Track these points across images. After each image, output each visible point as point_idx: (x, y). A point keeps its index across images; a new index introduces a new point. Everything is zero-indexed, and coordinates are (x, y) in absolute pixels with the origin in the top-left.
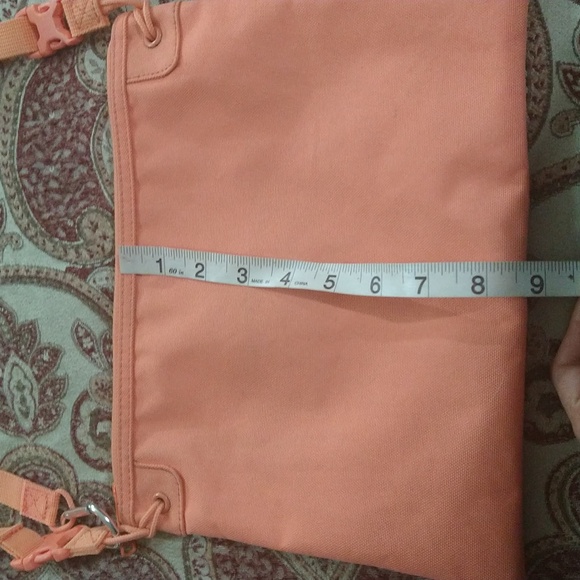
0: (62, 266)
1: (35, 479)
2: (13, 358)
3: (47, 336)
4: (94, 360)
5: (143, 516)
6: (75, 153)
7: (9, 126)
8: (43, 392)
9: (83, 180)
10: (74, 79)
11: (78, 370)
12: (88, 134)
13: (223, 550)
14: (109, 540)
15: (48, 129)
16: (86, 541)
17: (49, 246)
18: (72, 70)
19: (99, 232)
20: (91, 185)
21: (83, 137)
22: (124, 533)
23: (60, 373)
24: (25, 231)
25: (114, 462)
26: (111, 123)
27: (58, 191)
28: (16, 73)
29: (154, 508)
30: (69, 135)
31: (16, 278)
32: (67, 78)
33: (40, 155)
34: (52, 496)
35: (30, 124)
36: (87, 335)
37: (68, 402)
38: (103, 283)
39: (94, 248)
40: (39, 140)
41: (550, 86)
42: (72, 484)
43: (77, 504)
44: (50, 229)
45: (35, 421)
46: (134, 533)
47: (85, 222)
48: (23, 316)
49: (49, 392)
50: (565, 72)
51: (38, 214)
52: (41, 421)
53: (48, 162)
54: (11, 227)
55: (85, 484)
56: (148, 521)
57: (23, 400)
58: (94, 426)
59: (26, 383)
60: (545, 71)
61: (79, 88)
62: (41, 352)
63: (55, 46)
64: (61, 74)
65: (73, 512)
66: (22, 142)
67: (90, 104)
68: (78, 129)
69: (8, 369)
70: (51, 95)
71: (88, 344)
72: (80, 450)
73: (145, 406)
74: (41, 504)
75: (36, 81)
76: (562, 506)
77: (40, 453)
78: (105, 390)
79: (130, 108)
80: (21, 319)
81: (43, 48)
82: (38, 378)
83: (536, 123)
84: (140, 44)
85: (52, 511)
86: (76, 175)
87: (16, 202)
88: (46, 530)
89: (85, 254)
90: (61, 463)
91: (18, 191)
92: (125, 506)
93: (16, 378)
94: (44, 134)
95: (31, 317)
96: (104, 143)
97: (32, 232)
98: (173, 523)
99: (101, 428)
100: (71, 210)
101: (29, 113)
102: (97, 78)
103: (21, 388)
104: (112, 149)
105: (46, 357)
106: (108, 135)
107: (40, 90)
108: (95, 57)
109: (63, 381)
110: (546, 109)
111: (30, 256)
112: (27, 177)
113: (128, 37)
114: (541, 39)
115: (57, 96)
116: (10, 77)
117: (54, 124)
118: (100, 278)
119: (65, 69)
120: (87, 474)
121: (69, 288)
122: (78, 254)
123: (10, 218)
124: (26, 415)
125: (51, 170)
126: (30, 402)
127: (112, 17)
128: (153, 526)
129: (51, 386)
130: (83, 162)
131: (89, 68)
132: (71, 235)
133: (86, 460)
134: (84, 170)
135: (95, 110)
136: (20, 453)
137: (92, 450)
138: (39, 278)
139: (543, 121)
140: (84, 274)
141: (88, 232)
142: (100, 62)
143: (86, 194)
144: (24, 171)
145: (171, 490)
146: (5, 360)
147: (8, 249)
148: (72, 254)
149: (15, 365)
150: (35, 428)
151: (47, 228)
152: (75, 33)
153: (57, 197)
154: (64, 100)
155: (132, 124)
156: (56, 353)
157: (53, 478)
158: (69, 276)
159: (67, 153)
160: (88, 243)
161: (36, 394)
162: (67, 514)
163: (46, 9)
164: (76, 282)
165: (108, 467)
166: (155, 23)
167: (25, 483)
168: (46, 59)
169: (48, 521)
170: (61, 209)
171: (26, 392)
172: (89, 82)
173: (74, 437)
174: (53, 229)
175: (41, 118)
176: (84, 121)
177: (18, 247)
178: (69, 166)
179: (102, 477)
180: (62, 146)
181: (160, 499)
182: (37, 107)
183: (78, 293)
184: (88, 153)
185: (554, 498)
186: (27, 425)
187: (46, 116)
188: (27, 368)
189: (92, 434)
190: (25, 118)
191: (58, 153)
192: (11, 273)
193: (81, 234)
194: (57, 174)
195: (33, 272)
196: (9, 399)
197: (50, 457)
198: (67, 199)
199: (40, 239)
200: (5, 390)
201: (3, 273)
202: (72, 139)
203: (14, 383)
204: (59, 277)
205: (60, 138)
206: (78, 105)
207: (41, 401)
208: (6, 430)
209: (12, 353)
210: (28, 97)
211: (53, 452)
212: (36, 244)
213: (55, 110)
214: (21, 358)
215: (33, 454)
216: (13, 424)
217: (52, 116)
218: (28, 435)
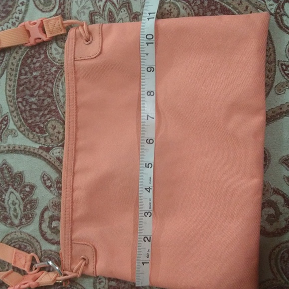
0: (37, 146)
1: (20, 248)
2: (11, 189)
3: (28, 179)
4: (51, 192)
5: (75, 267)
6: (46, 92)
7: (13, 78)
8: (25, 206)
9: (49, 105)
10: (46, 57)
11: (43, 196)
12: (52, 83)
13: (113, 283)
14: (58, 278)
15: (32, 80)
16: (46, 279)
17: (31, 136)
18: (45, 53)
19: (56, 130)
20: (53, 107)
21: (50, 85)
22: (65, 275)
23: (34, 197)
24: (19, 128)
25: (61, 240)
27: (36, 110)
28: (17, 53)
29: (81, 263)
30: (43, 83)
31: (14, 151)
32: (43, 56)
33: (28, 92)
34: (29, 256)
35: (23, 77)
36: (49, 179)
37: (38, 211)
38: (57, 155)
39: (54, 138)
40: (28, 85)
41: (275, 71)
42: (39, 251)
43: (41, 261)
44: (32, 128)
45: (21, 220)
46: (70, 275)
47: (49, 125)
48: (16, 169)
49: (28, 206)
50: (282, 65)
51: (26, 120)
52: (24, 220)
53: (32, 96)
54: (12, 126)
55: (45, 251)
56: (78, 269)
57: (15, 210)
58: (50, 223)
59: (17, 201)
60: (273, 64)
61: (49, 61)
62: (25, 187)
63: (38, 41)
64: (40, 54)
65: (39, 265)
66: (19, 85)
67: (54, 69)
68: (47, 81)
69: (8, 194)
70: (34, 64)
71: (48, 183)
72: (43, 234)
73: (78, 214)
74: (23, 260)
75: (27, 57)
76: (277, 266)
77: (24, 236)
78: (57, 206)
79: (76, 72)
80: (15, 171)
81: (32, 42)
82: (23, 200)
83: (268, 88)
84: (82, 43)
85: (28, 264)
86: (46, 103)
87: (15, 114)
88: (23, 273)
89: (49, 141)
90: (33, 241)
91: (16, 109)
92: (66, 262)
93: (12, 199)
94: (30, 82)
95: (20, 170)
96: (61, 88)
97: (22, 129)
98: (90, 270)
99: (54, 224)
100: (43, 119)
101: (23, 72)
102: (58, 57)
103: (14, 204)
104: (65, 90)
105: (27, 189)
106: (62, 84)
107: (29, 61)
108: (57, 47)
109: (36, 201)
110: (273, 82)
111: (21, 140)
112: (21, 102)
113: (76, 39)
114: (271, 50)
115: (38, 65)
116: (14, 54)
117: (35, 78)
118: (56, 152)
119: (42, 52)
120: (46, 246)
121: (40, 156)
122: (46, 141)
123: (11, 122)
124: (16, 217)
125: (33, 99)
126: (19, 211)
127: (68, 29)
128: (80, 272)
129: (29, 203)
130: (49, 97)
131: (54, 52)
132: (42, 131)
133: (46, 239)
134: (49, 100)
135: (56, 72)
136: (13, 235)
137: (49, 235)
138: (25, 151)
139: (272, 86)
140: (48, 150)
141: (50, 130)
142: (60, 50)
143: (50, 111)
144: (20, 100)
145: (89, 254)
146: (6, 190)
147: (10, 137)
148: (42, 140)
149: (12, 192)
150: (21, 223)
151: (30, 127)
152: (49, 36)
153: (36, 113)
154: (41, 67)
155: (76, 80)
156: (32, 187)
157: (29, 248)
158: (41, 151)
159: (42, 92)
160: (51, 135)
161: (22, 207)
162: (36, 266)
163: (35, 24)
164: (44, 154)
165: (58, 243)
166: (90, 33)
167: (15, 250)
168: (32, 47)
169: (26, 269)
170: (38, 118)
171: (17, 206)
172: (54, 58)
173: (40, 228)
175: (29, 74)
176: (51, 77)
177: (15, 136)
178: (42, 98)
179: (54, 248)
180: (39, 88)
181: (84, 259)
182: (27, 69)
183: (45, 159)
184: (52, 92)
185: (273, 262)
186: (17, 222)
187: (32, 74)
188: (17, 194)
189: (49, 227)
190: (21, 74)
191: (37, 92)
192: (11, 148)
193: (47, 131)
194: (36, 102)
195: (22, 148)
196: (8, 209)
197: (28, 238)
198: (41, 114)
199: (27, 132)
200: (6, 204)
201: (7, 148)
202: (44, 85)
203: (10, 202)
204: (36, 151)
205: (38, 85)
206: (48, 69)
207: (24, 211)
208: (6, 224)
209: (10, 187)
210: (22, 64)
211: (30, 235)
212: (24, 135)
213: (36, 71)
214: (15, 189)
215: (19, 236)
216: (9, 221)
217: (35, 74)
218: (17, 227)
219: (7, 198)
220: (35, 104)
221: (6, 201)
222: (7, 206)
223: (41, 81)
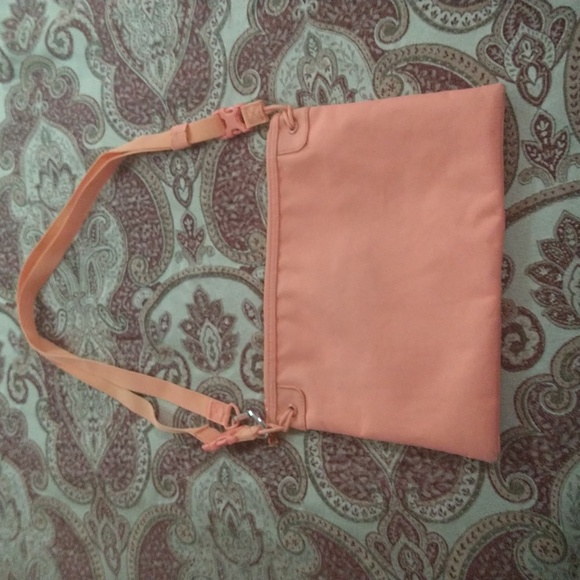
0: (238, 266)
1: (218, 398)
2: (207, 323)
3: (227, 309)
4: (254, 324)
5: (281, 418)
6: (247, 197)
7: (209, 181)
8: (224, 344)
9: (251, 212)
10: (247, 151)
11: (245, 330)
12: (255, 185)
13: (329, 440)
14: (261, 432)
15: (231, 182)
16: (246, 433)
17: (230, 253)
18: (246, 146)
19: (259, 245)
20: (256, 217)
21: (252, 187)
22: (269, 428)
23: (234, 332)
24: (216, 245)
25: (265, 386)
26: (268, 179)
27: (235, 220)
28: (213, 148)
29: (287, 413)
30: (244, 185)
31: (210, 273)
32: (243, 151)
33: (226, 198)
34: (227, 407)
35: (221, 179)
36: (251, 308)
37: (239, 350)
38: (261, 276)
39: (256, 254)
40: (226, 189)
41: (518, 155)
42: (240, 402)
43: (241, 412)
44: (231, 243)
45: (219, 362)
46: (275, 428)
47: (252, 239)
48: (213, 297)
49: (228, 344)
50: (526, 146)
51: (224, 234)
52: (222, 362)
53: (231, 202)
54: (208, 242)
55: (247, 401)
56: (284, 421)
57: (212, 349)
58: (254, 365)
59: (214, 338)
60: (516, 146)
61: (250, 157)
62: (224, 318)
63: (236, 133)
64: (240, 148)
65: (239, 417)
66: (216, 190)
67: (256, 167)
68: (249, 182)
69: (203, 329)
70: (233, 161)
71: (251, 314)
72: (245, 379)
73: (282, 351)
74: (220, 414)
75: (225, 153)
76: (523, 409)
77: (222, 382)
78: (260, 342)
79: (278, 170)
80: (212, 299)
81: (229, 134)
82: (221, 335)
83: (510, 177)
84: (286, 131)
85: (227, 417)
86: (247, 211)
87: (212, 227)
88: (221, 429)
89: (251, 258)
90: (233, 388)
91: (213, 221)
92: (270, 410)
93: (208, 336)
94: (228, 185)
95: (218, 298)
96: (264, 191)
97: (220, 246)
98: (299, 423)
99: (258, 366)
100: (244, 232)
101: (220, 172)
102: (261, 151)
103: (211, 341)
104: (268, 194)
105: (227, 322)
106: (266, 186)
107: (227, 158)
108: (260, 138)
109: (236, 337)
110: (516, 168)
111: (218, 260)
112: (218, 211)
113: (279, 128)
114: (514, 128)
115: (237, 162)
116: (210, 151)
117: (235, 179)
118: (259, 273)
119: (242, 145)
120: (249, 395)
121: (241, 279)
122: (247, 258)
123: (207, 238)
124: (213, 358)
125: (232, 207)
126: (216, 351)
127: (270, 116)
128: (287, 424)
129: (229, 339)
130: (251, 203)
131: (256, 145)
132: (243, 247)
133: (249, 386)
134: (252, 207)
135: (259, 170)
136: (209, 382)
137: (253, 380)
138: (224, 274)
139: (514, 175)
140: (250, 270)
141: (253, 245)
142: (263, 141)
143: (252, 222)
144: (216, 208)
145: (298, 402)
146: (201, 324)
147: (205, 257)
148: (244, 258)
149: (209, 327)
150: (219, 366)
151: (229, 242)
152: (248, 126)
153: (235, 223)
154: (241, 164)
155: (279, 180)
156: (232, 319)
157: (229, 398)
158: (242, 272)
159: (242, 197)
160: (253, 251)
161: (220, 345)
162: (235, 418)
163: (231, 111)
164: (246, 275)
165: (262, 390)
166: (295, 119)
167: (211, 400)
168: (231, 140)
169: (224, 423)
170: (237, 231)
171: (214, 344)
172: (256, 154)
173: (242, 371)
174: (233, 243)
175: (227, 175)
176: (253, 177)
177: (211, 254)
178: (242, 205)
179: (258, 396)
180: (239, 192)
181: (292, 408)
182: (225, 168)
183: (247, 283)
184: (254, 197)
185: (518, 404)
186: (214, 364)
187: (230, 174)
188: (215, 329)
189: (253, 369)
190: (218, 175)
191: (236, 197)
192: (207, 271)
193: (249, 246)
194: (235, 210)
195: (220, 270)
196: (203, 349)
197: (228, 384)
198: (241, 225)
199: (225, 249)
200: (201, 343)
201: (202, 271)
202: (245, 188)
203: (206, 339)
204: (236, 273)
205: (238, 188)
206: (249, 168)
207: (223, 350)
208: (201, 368)
209: (207, 320)
210: (220, 162)
211: (229, 381)
212: (222, 252)
213: (235, 170)
214: (213, 323)
215: (217, 383)
216: (205, 365)
217: (234, 174)
218: (214, 371)
219: (202, 334)
220: (236, 213)
221: (201, 339)
222: (202, 345)
223: (241, 183)
